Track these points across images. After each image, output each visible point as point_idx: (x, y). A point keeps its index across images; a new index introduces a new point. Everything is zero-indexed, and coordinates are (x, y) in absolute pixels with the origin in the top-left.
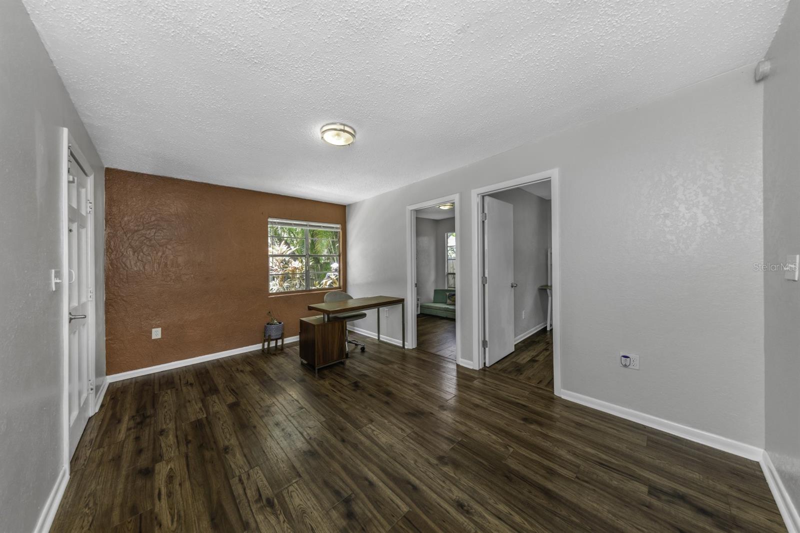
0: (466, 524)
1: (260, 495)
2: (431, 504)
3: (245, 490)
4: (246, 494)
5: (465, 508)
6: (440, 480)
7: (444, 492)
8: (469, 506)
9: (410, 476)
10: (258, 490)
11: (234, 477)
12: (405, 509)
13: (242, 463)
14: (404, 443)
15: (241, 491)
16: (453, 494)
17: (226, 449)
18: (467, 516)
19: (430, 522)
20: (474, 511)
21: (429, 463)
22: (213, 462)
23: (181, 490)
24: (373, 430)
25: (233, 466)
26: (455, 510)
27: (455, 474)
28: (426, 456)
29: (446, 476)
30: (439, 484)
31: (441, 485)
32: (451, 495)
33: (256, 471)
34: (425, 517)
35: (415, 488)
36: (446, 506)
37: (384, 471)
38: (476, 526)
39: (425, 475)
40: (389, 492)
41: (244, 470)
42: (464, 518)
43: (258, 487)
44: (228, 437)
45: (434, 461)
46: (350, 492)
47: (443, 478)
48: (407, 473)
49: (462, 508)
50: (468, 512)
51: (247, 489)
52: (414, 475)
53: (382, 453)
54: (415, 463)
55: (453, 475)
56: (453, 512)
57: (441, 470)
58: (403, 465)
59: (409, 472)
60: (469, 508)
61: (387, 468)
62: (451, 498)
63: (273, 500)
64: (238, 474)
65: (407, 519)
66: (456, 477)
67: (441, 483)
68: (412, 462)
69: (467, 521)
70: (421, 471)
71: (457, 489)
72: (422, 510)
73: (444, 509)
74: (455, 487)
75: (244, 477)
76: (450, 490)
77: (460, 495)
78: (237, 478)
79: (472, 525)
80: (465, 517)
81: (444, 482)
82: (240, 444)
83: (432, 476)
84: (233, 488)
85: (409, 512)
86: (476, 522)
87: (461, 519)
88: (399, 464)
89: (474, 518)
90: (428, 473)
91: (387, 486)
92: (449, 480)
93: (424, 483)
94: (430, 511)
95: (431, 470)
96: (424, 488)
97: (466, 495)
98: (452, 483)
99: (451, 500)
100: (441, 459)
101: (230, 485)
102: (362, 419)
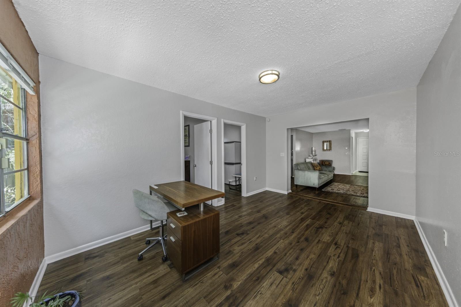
1: (337, 248)
3: (340, 253)
4: (341, 252)
10: (336, 249)
11: (340, 260)
13: (332, 261)
15: (342, 254)
17: (333, 274)
22: (345, 275)
23: (367, 278)
25: (337, 264)
33: (330, 254)
41: (334, 258)
43: (335, 250)
44: (324, 281)
46: (314, 228)
51: (339, 253)
63: (334, 244)
64: (338, 260)
75: (337, 256)
78: (340, 259)
82: (323, 270)
84: (344, 257)
101: (344, 259)
102: (275, 229)
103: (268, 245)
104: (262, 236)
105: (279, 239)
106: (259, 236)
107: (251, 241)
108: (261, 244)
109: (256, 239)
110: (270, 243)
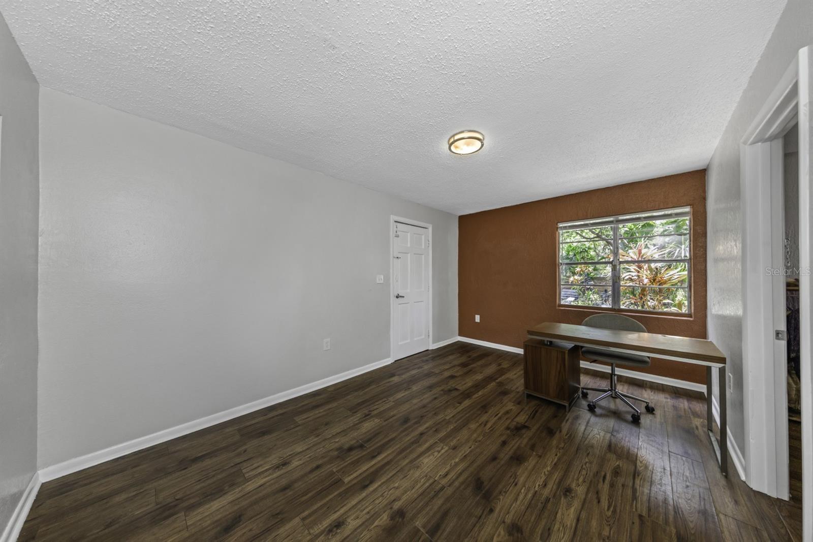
0: (320, 526)
2: (346, 499)
5: (335, 529)
6: (371, 509)
7: (357, 511)
8: (336, 534)
9: (379, 483)
12: (347, 480)
14: (423, 477)
16: (352, 520)
18: (327, 530)
19: (331, 497)
20: (330, 537)
21: (394, 501)
24: (439, 452)
26: (335, 519)
27: (377, 526)
28: (404, 498)
29: (374, 516)
30: (367, 507)
31: (364, 510)
32: (352, 518)
34: (336, 494)
35: (365, 487)
36: (342, 511)
37: (388, 463)
38: (315, 536)
39: (379, 495)
40: (364, 468)
42: (326, 525)
45: (397, 506)
46: (368, 447)
47: (372, 512)
48: (382, 481)
49: (335, 526)
50: (330, 531)
52: (380, 486)
53: (407, 461)
54: (395, 487)
55: (376, 523)
56: (335, 516)
57: (384, 512)
58: (392, 478)
59: (384, 482)
60: (334, 534)
61: (390, 466)
62: (348, 517)
65: (339, 481)
66: (372, 527)
67: (367, 510)
68: (396, 485)
69: (322, 528)
70: (385, 492)
71: (358, 525)
72: (343, 491)
73: (339, 509)
74: (361, 523)
76: (358, 518)
77: (350, 527)
79: (317, 532)
80: (327, 527)
81: (368, 513)
83: (377, 502)
85: (344, 483)
86: (318, 537)
87: (326, 523)
88: (395, 474)
89: (323, 535)
90: (381, 498)
91: (371, 467)
92: (370, 518)
93: (370, 494)
94: (340, 498)
95: (385, 502)
96: (364, 494)
97: (350, 533)
98: (366, 521)
99: (346, 516)
100: (401, 513)
102: (455, 441)
103: (469, 412)
104: (481, 424)
105: (451, 420)
106: (485, 425)
107: (497, 417)
108: (479, 412)
109: (490, 419)
110: (466, 414)
